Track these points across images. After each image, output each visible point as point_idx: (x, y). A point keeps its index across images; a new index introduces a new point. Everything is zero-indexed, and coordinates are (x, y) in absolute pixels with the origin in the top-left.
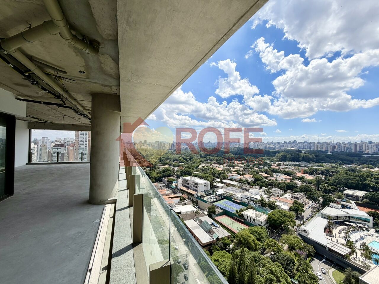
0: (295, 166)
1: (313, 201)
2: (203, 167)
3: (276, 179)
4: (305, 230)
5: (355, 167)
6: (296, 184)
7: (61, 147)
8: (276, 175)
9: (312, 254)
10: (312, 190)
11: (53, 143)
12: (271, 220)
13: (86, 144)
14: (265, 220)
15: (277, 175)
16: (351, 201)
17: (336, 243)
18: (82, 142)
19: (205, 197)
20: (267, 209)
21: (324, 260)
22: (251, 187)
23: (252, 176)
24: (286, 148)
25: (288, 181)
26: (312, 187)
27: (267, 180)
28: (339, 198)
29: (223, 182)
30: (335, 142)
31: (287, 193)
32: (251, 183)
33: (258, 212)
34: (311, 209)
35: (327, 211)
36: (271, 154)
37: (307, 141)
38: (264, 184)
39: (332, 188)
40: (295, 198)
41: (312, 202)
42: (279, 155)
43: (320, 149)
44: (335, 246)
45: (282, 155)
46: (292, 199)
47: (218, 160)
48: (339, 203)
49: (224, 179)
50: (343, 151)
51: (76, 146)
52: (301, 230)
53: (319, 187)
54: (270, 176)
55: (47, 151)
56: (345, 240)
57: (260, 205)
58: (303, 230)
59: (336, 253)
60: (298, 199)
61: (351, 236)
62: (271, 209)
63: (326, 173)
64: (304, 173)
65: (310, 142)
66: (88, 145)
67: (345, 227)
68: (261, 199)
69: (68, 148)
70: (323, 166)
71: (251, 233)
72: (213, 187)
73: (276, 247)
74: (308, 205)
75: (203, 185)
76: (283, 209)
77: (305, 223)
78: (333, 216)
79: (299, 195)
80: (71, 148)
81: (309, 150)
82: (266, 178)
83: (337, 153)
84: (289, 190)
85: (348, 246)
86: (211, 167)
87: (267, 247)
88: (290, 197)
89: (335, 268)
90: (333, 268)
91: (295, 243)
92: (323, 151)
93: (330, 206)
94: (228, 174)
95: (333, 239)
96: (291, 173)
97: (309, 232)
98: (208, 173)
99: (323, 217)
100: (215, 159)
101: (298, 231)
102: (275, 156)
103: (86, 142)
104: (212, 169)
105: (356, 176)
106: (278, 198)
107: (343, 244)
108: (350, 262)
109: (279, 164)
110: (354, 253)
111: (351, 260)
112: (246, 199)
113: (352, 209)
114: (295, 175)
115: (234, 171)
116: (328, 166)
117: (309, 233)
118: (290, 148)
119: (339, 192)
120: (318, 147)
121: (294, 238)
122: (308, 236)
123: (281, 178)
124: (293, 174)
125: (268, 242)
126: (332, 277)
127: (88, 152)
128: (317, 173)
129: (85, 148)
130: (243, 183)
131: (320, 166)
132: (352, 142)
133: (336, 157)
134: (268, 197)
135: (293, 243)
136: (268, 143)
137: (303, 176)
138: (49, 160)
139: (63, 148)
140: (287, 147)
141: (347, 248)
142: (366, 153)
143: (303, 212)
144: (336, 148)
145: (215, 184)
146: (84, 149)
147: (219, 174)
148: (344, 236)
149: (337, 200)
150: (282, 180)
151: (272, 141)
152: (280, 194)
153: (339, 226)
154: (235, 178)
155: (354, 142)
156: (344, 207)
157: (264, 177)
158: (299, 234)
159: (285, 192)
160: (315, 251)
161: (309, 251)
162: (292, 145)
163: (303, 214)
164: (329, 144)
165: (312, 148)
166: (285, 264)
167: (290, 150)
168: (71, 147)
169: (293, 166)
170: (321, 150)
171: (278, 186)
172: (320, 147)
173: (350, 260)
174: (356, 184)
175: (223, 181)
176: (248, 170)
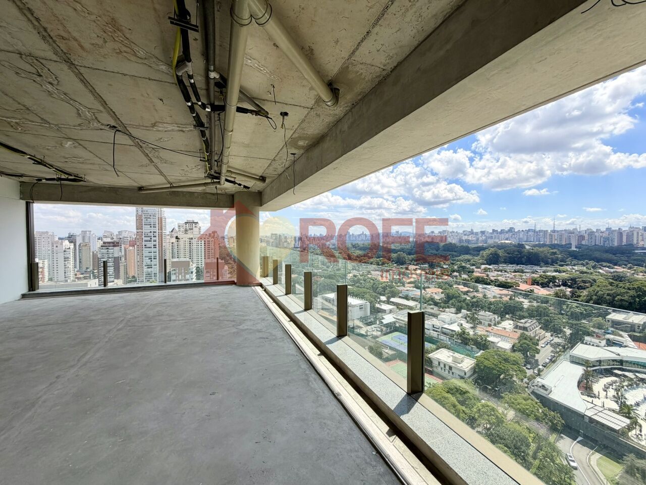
0: (515, 272)
1: (554, 333)
2: (355, 276)
3: (485, 296)
4: (543, 386)
5: (622, 272)
6: (521, 303)
7: (114, 246)
8: (483, 288)
9: (559, 428)
10: (551, 313)
11: (100, 241)
12: (482, 367)
13: (156, 241)
14: (471, 369)
15: (485, 288)
16: (621, 333)
17: (601, 409)
18: (149, 237)
19: (361, 328)
20: (472, 348)
21: (580, 438)
22: (441, 309)
23: (441, 290)
24: (497, 240)
25: (506, 299)
26: (550, 308)
27: (468, 298)
28: (600, 327)
29: (391, 302)
30: (583, 228)
31: (506, 320)
32: (440, 303)
33: (457, 355)
34: (549, 348)
35: (580, 350)
36: (472, 252)
37: (533, 228)
38: (464, 305)
39: (585, 310)
40: (521, 328)
41: (552, 336)
42: (485, 253)
43: (556, 243)
44: (600, 414)
45: (491, 254)
46: (516, 330)
47: (380, 263)
48: (599, 337)
49: (394, 297)
50: (597, 244)
51: (138, 244)
52: (536, 386)
53: (562, 309)
54: (472, 290)
55: (91, 254)
56: (617, 402)
57: (460, 341)
58: (540, 385)
59: (603, 425)
60: (527, 331)
61: (627, 395)
62: (481, 349)
63: (571, 283)
64: (532, 285)
65: (537, 229)
66: (159, 242)
67: (614, 378)
68: (460, 331)
69: (125, 248)
70: (564, 272)
71: (448, 392)
72: (375, 311)
73: (493, 415)
74: (545, 340)
75: (359, 308)
76: (502, 348)
77: (541, 373)
78: (593, 360)
79: (528, 323)
80: (131, 248)
81: (537, 243)
82: (466, 293)
83: (588, 249)
84: (509, 314)
85: (624, 413)
86: (368, 276)
87: (479, 416)
88: (512, 326)
89: (602, 452)
90: (597, 453)
91: (527, 409)
92: (563, 245)
93: (585, 342)
94: (399, 288)
95: (596, 401)
96: (510, 285)
97: (551, 389)
98: (364, 287)
99: (572, 362)
100: (374, 263)
101: (532, 387)
102: (478, 255)
103: (155, 237)
104: (372, 279)
105: (629, 289)
106: (491, 328)
107: (614, 411)
108: (629, 442)
109: (486, 270)
110: (636, 426)
111: (632, 438)
112: (434, 330)
113: (626, 346)
114: (517, 288)
115: (409, 283)
116: (574, 271)
117: (551, 391)
118: (503, 242)
119: (598, 317)
120: (553, 238)
121: (525, 399)
122: (549, 396)
123: (493, 292)
124: (513, 287)
125: (481, 408)
126: (597, 469)
127: (159, 254)
128: (556, 284)
129: (154, 248)
130: (426, 303)
131: (559, 272)
132: (613, 229)
133: (586, 255)
134: (472, 328)
135: (523, 409)
136: (465, 233)
137: (531, 290)
138: (95, 268)
139: (116, 248)
140: (498, 238)
141: (622, 417)
142: (639, 248)
143: (538, 353)
144: (584, 240)
145: (377, 305)
146: (153, 250)
147: (384, 288)
148: (614, 396)
149: (596, 330)
150: (494, 297)
151: (472, 230)
152: (494, 322)
153: (602, 378)
154: (411, 294)
155: (618, 229)
156: (610, 343)
157: (462, 292)
158: (533, 393)
159: (501, 318)
160: (563, 422)
161: (552, 423)
162: (507, 236)
163: (537, 356)
164: (573, 233)
165: (542, 239)
166: (513, 447)
167: (503, 244)
168: (130, 246)
169: (511, 272)
170: (559, 243)
171: (489, 308)
172: (556, 238)
173: (629, 438)
174: (630, 302)
175: (392, 300)
176: (433, 280)
